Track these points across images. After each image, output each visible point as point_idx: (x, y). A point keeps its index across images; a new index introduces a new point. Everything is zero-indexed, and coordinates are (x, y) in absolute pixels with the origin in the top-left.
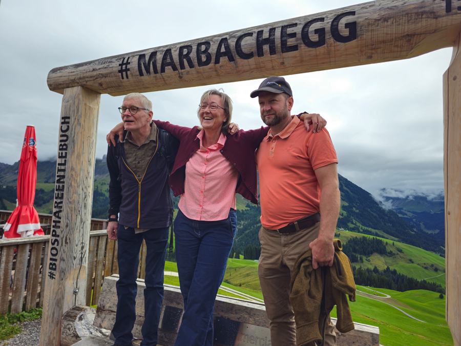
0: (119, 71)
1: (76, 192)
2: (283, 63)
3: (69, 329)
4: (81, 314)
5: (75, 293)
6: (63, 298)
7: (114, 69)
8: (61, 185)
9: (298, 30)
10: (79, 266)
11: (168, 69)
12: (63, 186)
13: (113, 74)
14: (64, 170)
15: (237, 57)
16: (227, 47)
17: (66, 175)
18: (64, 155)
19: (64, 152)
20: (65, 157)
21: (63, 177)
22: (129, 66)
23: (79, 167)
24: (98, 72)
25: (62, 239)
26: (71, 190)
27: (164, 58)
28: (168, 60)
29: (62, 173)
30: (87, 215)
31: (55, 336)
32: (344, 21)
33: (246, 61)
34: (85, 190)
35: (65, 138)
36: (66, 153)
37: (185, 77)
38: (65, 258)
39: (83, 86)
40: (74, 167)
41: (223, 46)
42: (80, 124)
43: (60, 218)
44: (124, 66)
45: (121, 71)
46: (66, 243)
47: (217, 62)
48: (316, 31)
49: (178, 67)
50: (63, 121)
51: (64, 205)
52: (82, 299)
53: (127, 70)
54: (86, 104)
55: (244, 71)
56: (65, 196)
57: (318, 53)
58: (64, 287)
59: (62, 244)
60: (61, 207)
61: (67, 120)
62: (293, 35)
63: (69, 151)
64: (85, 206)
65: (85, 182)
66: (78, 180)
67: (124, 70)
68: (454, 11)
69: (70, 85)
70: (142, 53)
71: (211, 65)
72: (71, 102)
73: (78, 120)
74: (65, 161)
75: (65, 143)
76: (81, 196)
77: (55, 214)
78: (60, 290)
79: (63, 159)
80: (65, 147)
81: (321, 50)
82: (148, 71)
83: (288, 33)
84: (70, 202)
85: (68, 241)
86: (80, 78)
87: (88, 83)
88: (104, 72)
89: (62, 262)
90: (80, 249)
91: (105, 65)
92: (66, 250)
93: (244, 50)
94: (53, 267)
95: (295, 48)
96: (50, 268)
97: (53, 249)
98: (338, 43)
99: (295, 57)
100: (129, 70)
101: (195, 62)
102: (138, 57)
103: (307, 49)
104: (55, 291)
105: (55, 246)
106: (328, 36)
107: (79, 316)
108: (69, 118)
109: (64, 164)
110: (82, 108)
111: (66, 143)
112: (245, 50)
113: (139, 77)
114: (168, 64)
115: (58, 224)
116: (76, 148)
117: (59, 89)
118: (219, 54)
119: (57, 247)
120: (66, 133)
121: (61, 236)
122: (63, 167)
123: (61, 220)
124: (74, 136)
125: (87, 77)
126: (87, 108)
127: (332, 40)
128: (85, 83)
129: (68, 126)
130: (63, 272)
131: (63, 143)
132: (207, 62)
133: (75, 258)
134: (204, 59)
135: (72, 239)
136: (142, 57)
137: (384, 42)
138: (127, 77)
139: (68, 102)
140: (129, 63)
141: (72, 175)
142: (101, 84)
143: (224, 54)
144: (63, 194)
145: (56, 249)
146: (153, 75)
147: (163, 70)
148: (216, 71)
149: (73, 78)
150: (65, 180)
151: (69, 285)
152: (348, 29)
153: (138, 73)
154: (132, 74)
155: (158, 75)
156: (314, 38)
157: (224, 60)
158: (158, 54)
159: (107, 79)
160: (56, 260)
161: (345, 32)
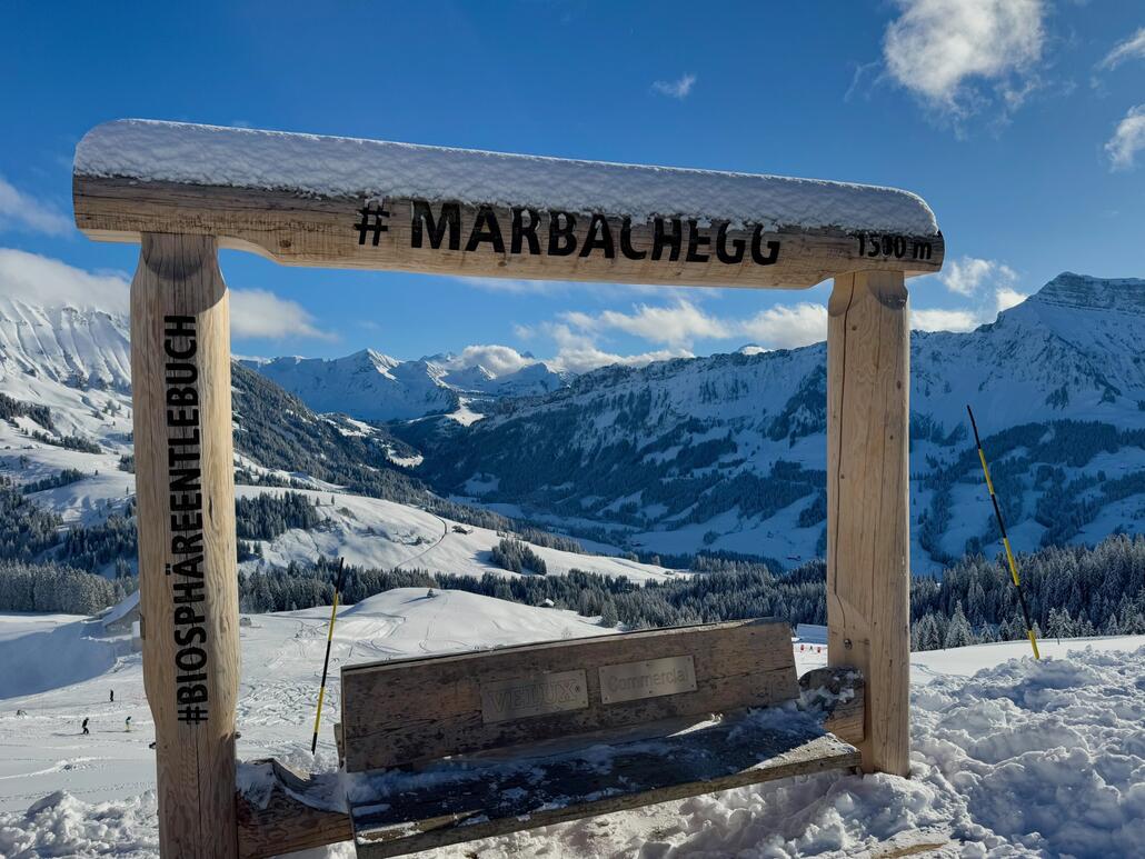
0: (357, 227)
2: (679, 274)
7: (341, 219)
8: (192, 494)
11: (486, 247)
12: (199, 496)
13: (334, 228)
14: (196, 456)
15: (620, 254)
16: (606, 233)
17: (201, 467)
18: (190, 417)
19: (187, 409)
21: (195, 473)
22: (385, 221)
24: (289, 215)
25: (212, 622)
26: (217, 503)
27: (477, 224)
28: (488, 229)
29: (190, 464)
35: (187, 373)
36: (196, 413)
37: (512, 265)
41: (600, 230)
43: (202, 575)
45: (361, 227)
46: (223, 629)
47: (585, 253)
48: (735, 244)
49: (508, 247)
50: (169, 326)
51: (205, 541)
53: (379, 228)
55: (618, 274)
56: (206, 520)
57: (730, 269)
59: (213, 636)
60: (200, 548)
61: (187, 326)
62: (706, 241)
63: (202, 406)
67: (371, 228)
71: (573, 257)
74: (197, 432)
75: (188, 386)
79: (191, 428)
80: (189, 397)
82: (436, 242)
86: (221, 219)
88: (308, 219)
91: (313, 204)
92: (225, 646)
94: (196, 695)
95: (705, 258)
96: (183, 701)
97: (182, 654)
98: (755, 264)
100: (385, 229)
101: (544, 243)
102: (410, 205)
103: (719, 263)
104: (214, 747)
106: (748, 253)
108: (192, 320)
109: (195, 442)
111: (194, 385)
112: (635, 247)
113: (409, 247)
114: (488, 238)
115: (195, 592)
118: (590, 243)
119: (203, 646)
120: (189, 361)
121: (209, 615)
123: (205, 579)
124: (210, 368)
125: (247, 221)
127: (751, 258)
129: (193, 342)
130: (225, 697)
131: (182, 387)
134: (562, 243)
136: (418, 205)
138: (377, 243)
140: (386, 214)
143: (599, 245)
146: (445, 250)
147: (472, 247)
150: (200, 480)
152: (770, 250)
153: (407, 240)
154: (391, 238)
155: (458, 253)
156: (731, 251)
157: (597, 252)
158: (463, 212)
159: (313, 236)
160: (203, 676)
161: (766, 253)
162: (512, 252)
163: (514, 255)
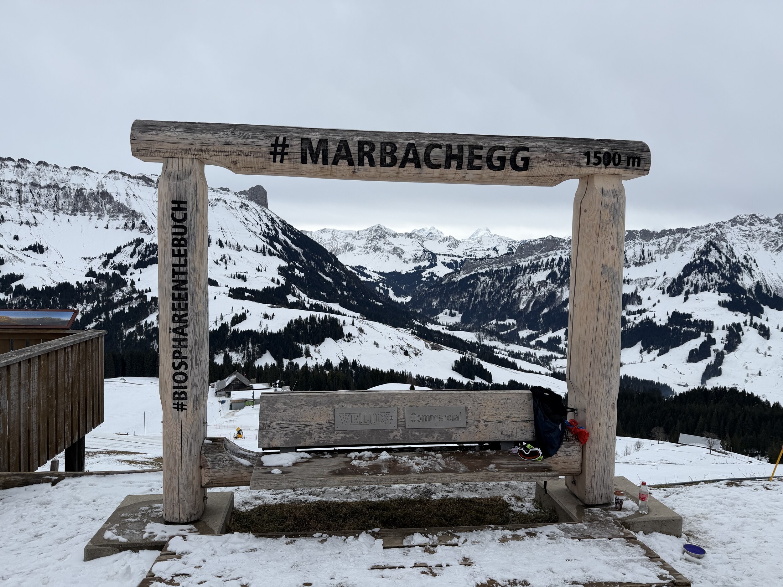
1: (201, 301)
2: (465, 177)
3: (221, 461)
6: (199, 430)
7: (263, 149)
8: (183, 293)
9: (484, 153)
11: (343, 162)
12: (186, 294)
13: (259, 154)
14: (185, 273)
15: (424, 165)
16: (415, 153)
17: (188, 279)
18: (182, 252)
19: (181, 249)
20: (185, 255)
21: (185, 282)
22: (286, 149)
24: (235, 148)
25: (192, 360)
26: (196, 298)
27: (339, 150)
28: (345, 153)
29: (183, 277)
31: (194, 475)
32: (521, 154)
33: (433, 170)
35: (182, 230)
36: (186, 251)
37: (360, 172)
38: (197, 383)
40: (197, 268)
41: (411, 152)
42: (199, 210)
43: (186, 335)
45: (272, 153)
46: (197, 364)
47: (403, 166)
48: (499, 158)
50: (175, 206)
51: (189, 318)
53: (283, 153)
55: (426, 177)
56: (189, 306)
57: (497, 174)
58: (199, 419)
59: (192, 367)
60: (186, 321)
61: (182, 206)
62: (480, 157)
63: (189, 247)
67: (279, 153)
69: (179, 155)
70: (305, 136)
71: (395, 168)
73: (197, 206)
74: (186, 261)
75: (182, 236)
78: (195, 422)
79: (182, 259)
80: (183, 242)
81: (500, 173)
82: (315, 160)
83: (475, 154)
84: (196, 314)
85: (198, 362)
86: (200, 150)
87: (213, 158)
88: (245, 149)
89: (194, 388)
91: (248, 141)
92: (197, 373)
93: (432, 161)
94: (182, 396)
95: (479, 168)
96: (175, 399)
97: (175, 374)
98: (514, 171)
99: (477, 174)
100: (286, 154)
101: (378, 161)
102: (299, 141)
103: (489, 171)
104: (190, 424)
105: (182, 369)
106: (508, 164)
108: (185, 203)
109: (185, 265)
110: (199, 190)
111: (185, 237)
112: (434, 161)
113: (300, 164)
114: (344, 158)
115: (183, 343)
116: (197, 243)
118: (406, 160)
119: (185, 372)
120: (183, 224)
121: (190, 356)
122: (183, 269)
123: (188, 337)
124: (194, 228)
125: (214, 151)
127: (510, 168)
128: (207, 157)
129: (186, 214)
130: (197, 400)
131: (179, 237)
132: (390, 165)
134: (388, 160)
135: (202, 359)
136: (306, 142)
137: (545, 176)
138: (282, 161)
140: (288, 146)
141: (195, 278)
142: (235, 163)
143: (411, 161)
144: (186, 305)
145: (184, 374)
146: (320, 165)
147: (335, 163)
148: (398, 173)
149: (186, 147)
150: (188, 285)
152: (523, 162)
153: (299, 159)
154: (290, 159)
155: (328, 166)
156: (497, 163)
157: (410, 166)
158: (330, 144)
159: (249, 159)
160: (186, 387)
161: (521, 164)
162: (359, 165)
163: (360, 167)
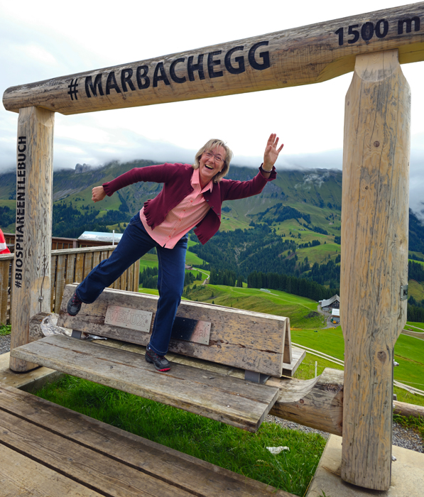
0: (69, 93)
1: (36, 209)
2: (212, 87)
3: (36, 330)
4: (47, 318)
5: (40, 300)
6: (29, 304)
7: (64, 91)
9: (222, 57)
10: (42, 277)
11: (113, 91)
13: (63, 95)
15: (172, 81)
16: (163, 72)
18: (22, 173)
19: (22, 170)
20: (24, 175)
22: (77, 88)
23: (37, 185)
24: (49, 93)
26: (31, 206)
27: (109, 81)
28: (112, 83)
30: (47, 229)
31: (24, 337)
32: (259, 50)
33: (180, 84)
34: (44, 206)
37: (128, 98)
38: (29, 269)
39: (36, 106)
40: (33, 184)
41: (159, 70)
42: (36, 143)
44: (73, 88)
45: (70, 93)
46: (29, 255)
47: (155, 85)
49: (121, 89)
50: (20, 140)
52: (47, 306)
53: (76, 91)
54: (40, 124)
55: (180, 94)
57: (240, 78)
58: (30, 295)
61: (23, 140)
64: (45, 222)
65: (44, 199)
66: (37, 197)
67: (73, 92)
68: (345, 44)
69: (25, 105)
70: (89, 75)
71: (150, 88)
72: (26, 122)
73: (34, 139)
76: (41, 212)
77: (18, 228)
78: (26, 297)
79: (22, 178)
80: (23, 166)
81: (242, 75)
82: (95, 93)
83: (214, 60)
84: (31, 218)
85: (31, 253)
86: (33, 99)
87: (41, 104)
88: (55, 93)
89: (26, 272)
90: (42, 261)
91: (56, 86)
92: (30, 261)
93: (177, 75)
94: (19, 277)
96: (16, 278)
97: (17, 260)
99: (222, 82)
100: (77, 91)
101: (136, 85)
102: (85, 79)
103: (231, 75)
104: (22, 298)
105: (20, 258)
106: (247, 64)
107: (44, 320)
108: (25, 138)
110: (37, 128)
113: (87, 98)
114: (113, 87)
115: (21, 238)
116: (33, 166)
117: (14, 108)
118: (156, 79)
119: (21, 259)
120: (24, 153)
121: (25, 248)
122: (22, 185)
123: (24, 234)
125: (40, 98)
126: (42, 128)
127: (250, 67)
128: (38, 103)
130: (28, 281)
131: (21, 162)
132: (147, 85)
133: (38, 269)
134: (143, 82)
135: (34, 251)
136: (88, 79)
137: (293, 70)
138: (76, 98)
139: (23, 122)
140: (77, 85)
141: (31, 192)
142: (53, 105)
144: (23, 211)
145: (21, 261)
146: (99, 96)
147: (108, 92)
148: (155, 93)
149: (27, 98)
151: (34, 293)
152: (262, 58)
153: (86, 95)
154: (80, 95)
155: (104, 97)
157: (161, 83)
158: (103, 76)
159: (58, 100)
162: (124, 91)
